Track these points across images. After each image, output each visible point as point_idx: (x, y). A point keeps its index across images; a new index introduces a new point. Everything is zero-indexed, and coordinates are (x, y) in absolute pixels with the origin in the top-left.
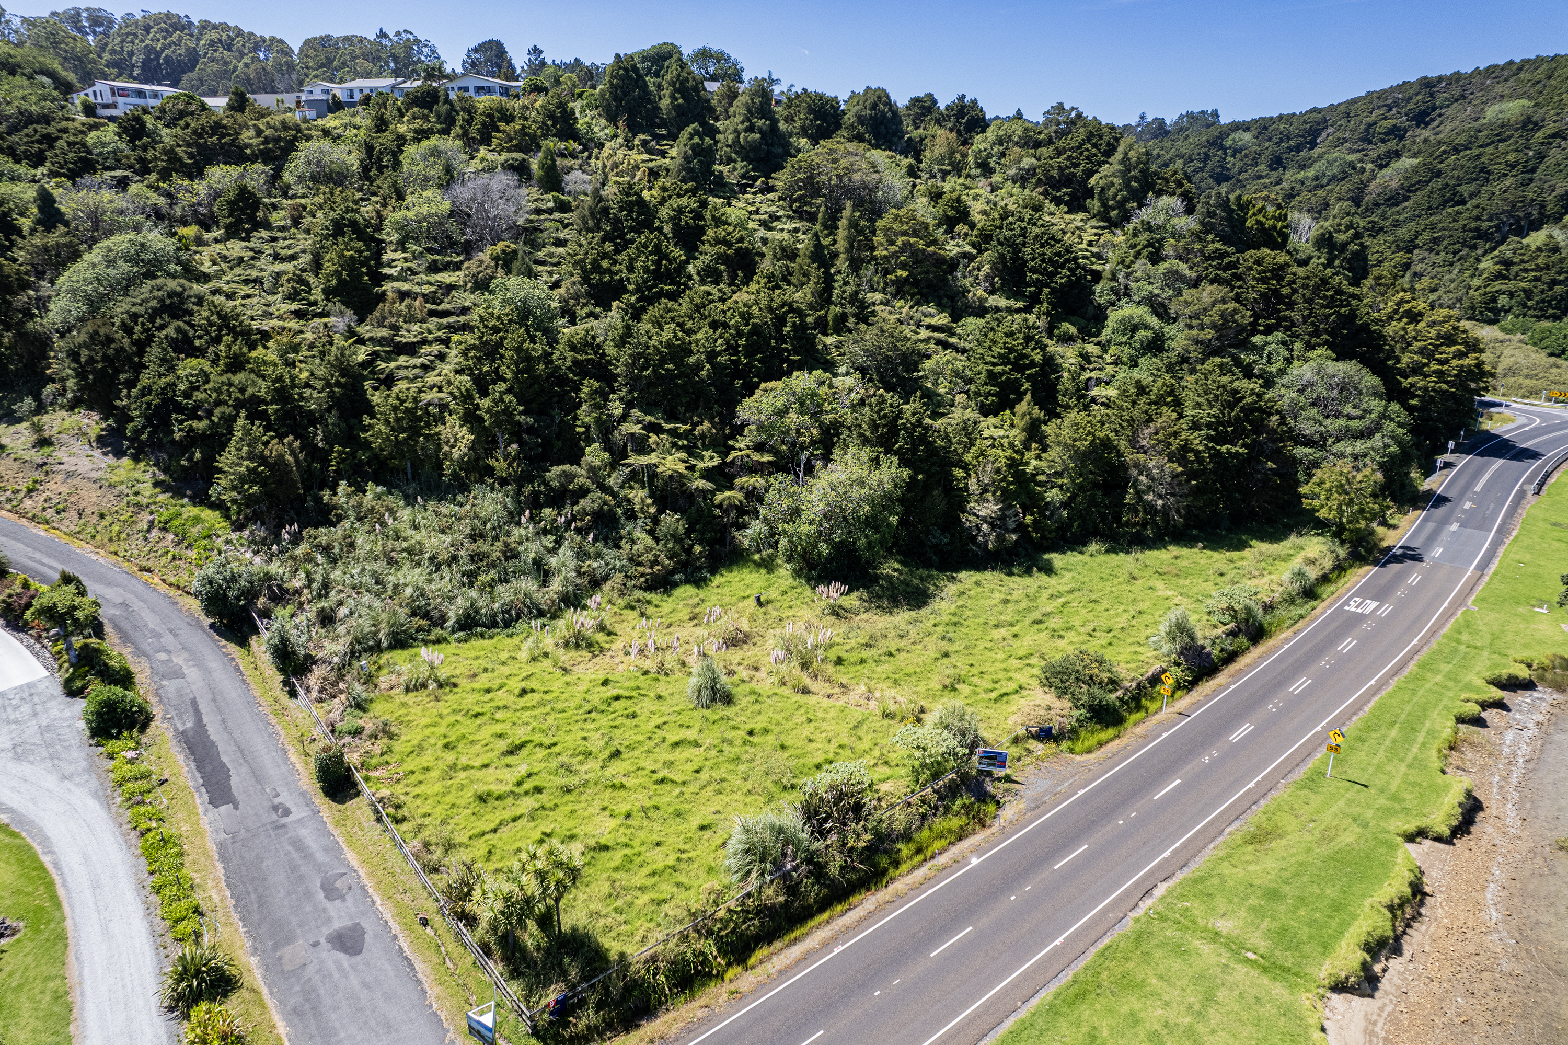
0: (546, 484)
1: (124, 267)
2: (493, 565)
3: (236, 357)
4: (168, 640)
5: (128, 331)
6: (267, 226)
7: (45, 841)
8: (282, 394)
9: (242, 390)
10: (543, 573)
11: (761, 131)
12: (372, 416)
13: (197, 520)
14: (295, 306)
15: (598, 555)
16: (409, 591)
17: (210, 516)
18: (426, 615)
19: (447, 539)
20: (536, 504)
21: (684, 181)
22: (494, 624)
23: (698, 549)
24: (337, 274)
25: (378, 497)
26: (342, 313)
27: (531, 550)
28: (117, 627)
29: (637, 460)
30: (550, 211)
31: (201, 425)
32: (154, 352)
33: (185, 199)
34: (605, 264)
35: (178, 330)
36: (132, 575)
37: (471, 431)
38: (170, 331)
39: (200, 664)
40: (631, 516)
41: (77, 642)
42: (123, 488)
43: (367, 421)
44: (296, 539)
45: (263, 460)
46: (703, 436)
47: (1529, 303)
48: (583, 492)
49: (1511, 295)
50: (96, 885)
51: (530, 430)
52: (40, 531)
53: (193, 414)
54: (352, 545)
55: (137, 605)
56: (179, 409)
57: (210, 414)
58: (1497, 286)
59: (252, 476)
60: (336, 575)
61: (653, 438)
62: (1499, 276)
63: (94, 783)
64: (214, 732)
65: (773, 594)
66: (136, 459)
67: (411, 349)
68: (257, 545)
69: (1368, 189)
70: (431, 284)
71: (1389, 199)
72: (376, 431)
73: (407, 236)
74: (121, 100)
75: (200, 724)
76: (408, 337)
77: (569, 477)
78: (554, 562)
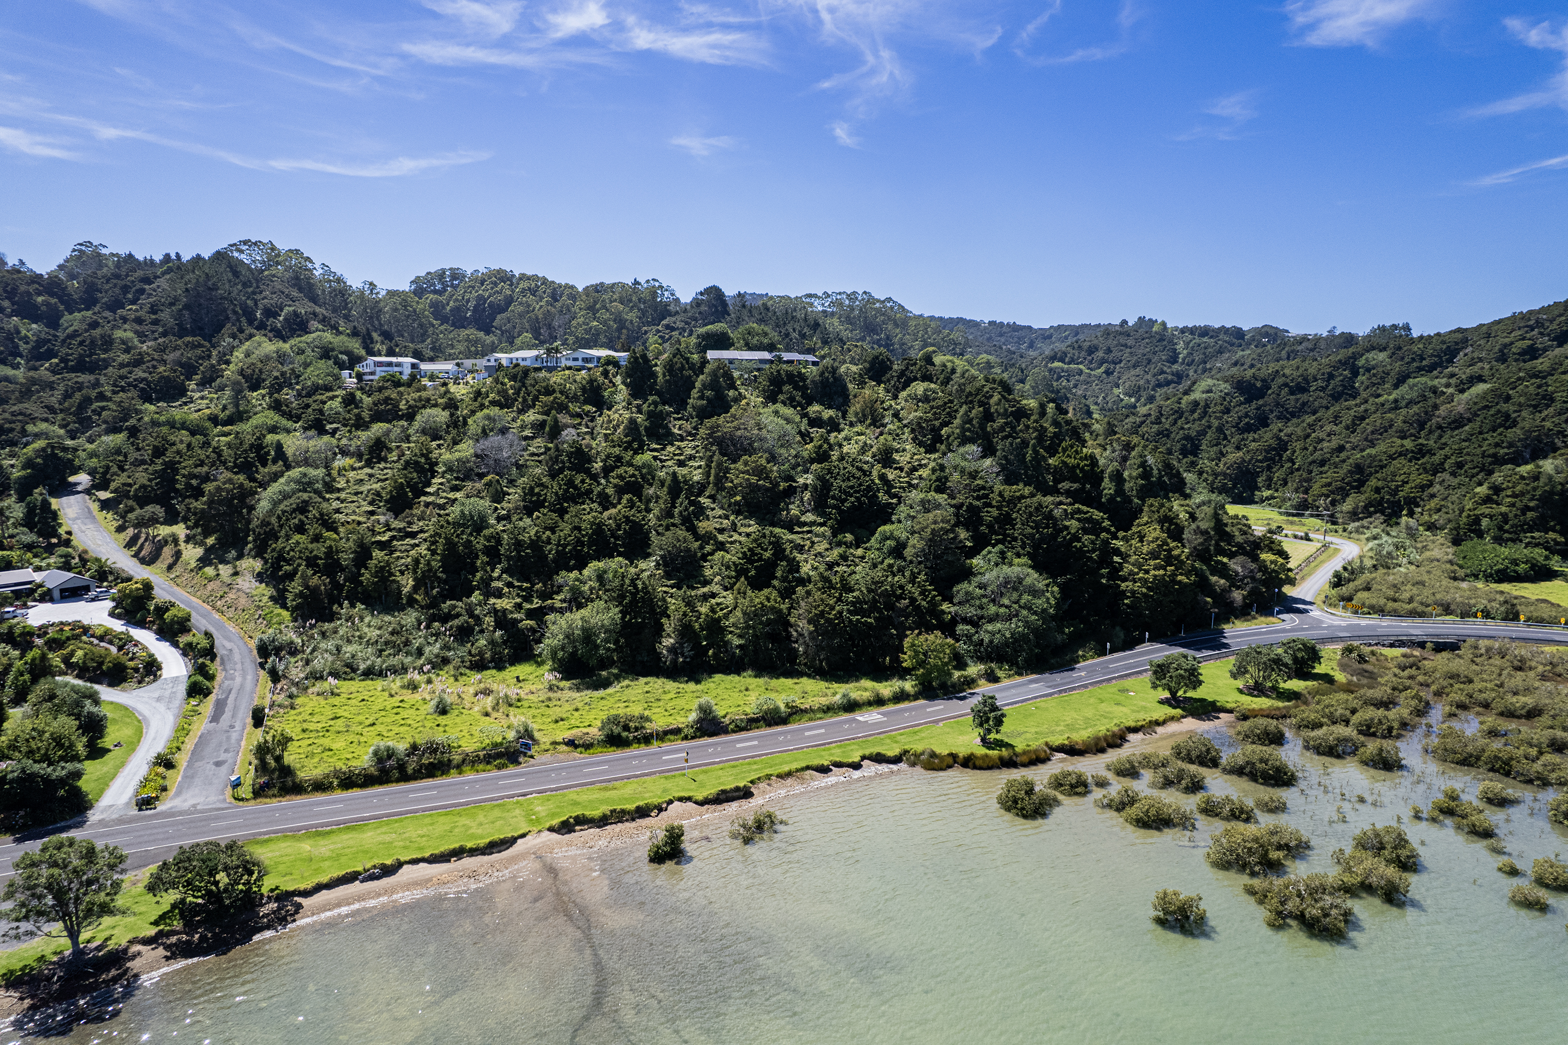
0: (440, 610)
1: (293, 485)
2: (394, 647)
4: (239, 666)
5: (279, 518)
6: (385, 460)
7: (147, 726)
8: (330, 553)
9: (311, 552)
10: (420, 652)
12: (366, 568)
13: (279, 615)
14: (371, 508)
15: (453, 649)
16: (348, 655)
17: (286, 614)
18: (351, 668)
19: (378, 632)
20: (431, 620)
21: (626, 436)
22: (379, 674)
23: (506, 651)
24: (394, 492)
25: (359, 610)
26: (384, 514)
27: (418, 643)
28: (222, 659)
29: (492, 601)
30: (539, 455)
31: (289, 568)
32: (284, 531)
33: (355, 443)
35: (300, 520)
36: (242, 638)
37: (414, 580)
38: (296, 521)
39: (243, 676)
40: (481, 631)
41: (200, 661)
42: (256, 598)
43: (363, 571)
44: (312, 627)
45: (307, 587)
46: (537, 591)
47: (1507, 527)
48: (458, 615)
49: (1491, 517)
51: (445, 582)
52: (217, 616)
53: (288, 564)
54: (336, 632)
55: (236, 651)
56: (285, 560)
57: (294, 562)
58: (1484, 509)
59: (301, 595)
60: (323, 645)
61: (506, 590)
62: (1487, 500)
63: (175, 711)
64: (230, 701)
65: (530, 677)
66: (266, 584)
67: (413, 535)
68: (296, 630)
69: (1437, 413)
70: (446, 498)
71: (1450, 424)
72: (366, 576)
73: (450, 469)
74: (378, 369)
75: (227, 697)
76: (415, 528)
77: (455, 607)
78: (427, 650)
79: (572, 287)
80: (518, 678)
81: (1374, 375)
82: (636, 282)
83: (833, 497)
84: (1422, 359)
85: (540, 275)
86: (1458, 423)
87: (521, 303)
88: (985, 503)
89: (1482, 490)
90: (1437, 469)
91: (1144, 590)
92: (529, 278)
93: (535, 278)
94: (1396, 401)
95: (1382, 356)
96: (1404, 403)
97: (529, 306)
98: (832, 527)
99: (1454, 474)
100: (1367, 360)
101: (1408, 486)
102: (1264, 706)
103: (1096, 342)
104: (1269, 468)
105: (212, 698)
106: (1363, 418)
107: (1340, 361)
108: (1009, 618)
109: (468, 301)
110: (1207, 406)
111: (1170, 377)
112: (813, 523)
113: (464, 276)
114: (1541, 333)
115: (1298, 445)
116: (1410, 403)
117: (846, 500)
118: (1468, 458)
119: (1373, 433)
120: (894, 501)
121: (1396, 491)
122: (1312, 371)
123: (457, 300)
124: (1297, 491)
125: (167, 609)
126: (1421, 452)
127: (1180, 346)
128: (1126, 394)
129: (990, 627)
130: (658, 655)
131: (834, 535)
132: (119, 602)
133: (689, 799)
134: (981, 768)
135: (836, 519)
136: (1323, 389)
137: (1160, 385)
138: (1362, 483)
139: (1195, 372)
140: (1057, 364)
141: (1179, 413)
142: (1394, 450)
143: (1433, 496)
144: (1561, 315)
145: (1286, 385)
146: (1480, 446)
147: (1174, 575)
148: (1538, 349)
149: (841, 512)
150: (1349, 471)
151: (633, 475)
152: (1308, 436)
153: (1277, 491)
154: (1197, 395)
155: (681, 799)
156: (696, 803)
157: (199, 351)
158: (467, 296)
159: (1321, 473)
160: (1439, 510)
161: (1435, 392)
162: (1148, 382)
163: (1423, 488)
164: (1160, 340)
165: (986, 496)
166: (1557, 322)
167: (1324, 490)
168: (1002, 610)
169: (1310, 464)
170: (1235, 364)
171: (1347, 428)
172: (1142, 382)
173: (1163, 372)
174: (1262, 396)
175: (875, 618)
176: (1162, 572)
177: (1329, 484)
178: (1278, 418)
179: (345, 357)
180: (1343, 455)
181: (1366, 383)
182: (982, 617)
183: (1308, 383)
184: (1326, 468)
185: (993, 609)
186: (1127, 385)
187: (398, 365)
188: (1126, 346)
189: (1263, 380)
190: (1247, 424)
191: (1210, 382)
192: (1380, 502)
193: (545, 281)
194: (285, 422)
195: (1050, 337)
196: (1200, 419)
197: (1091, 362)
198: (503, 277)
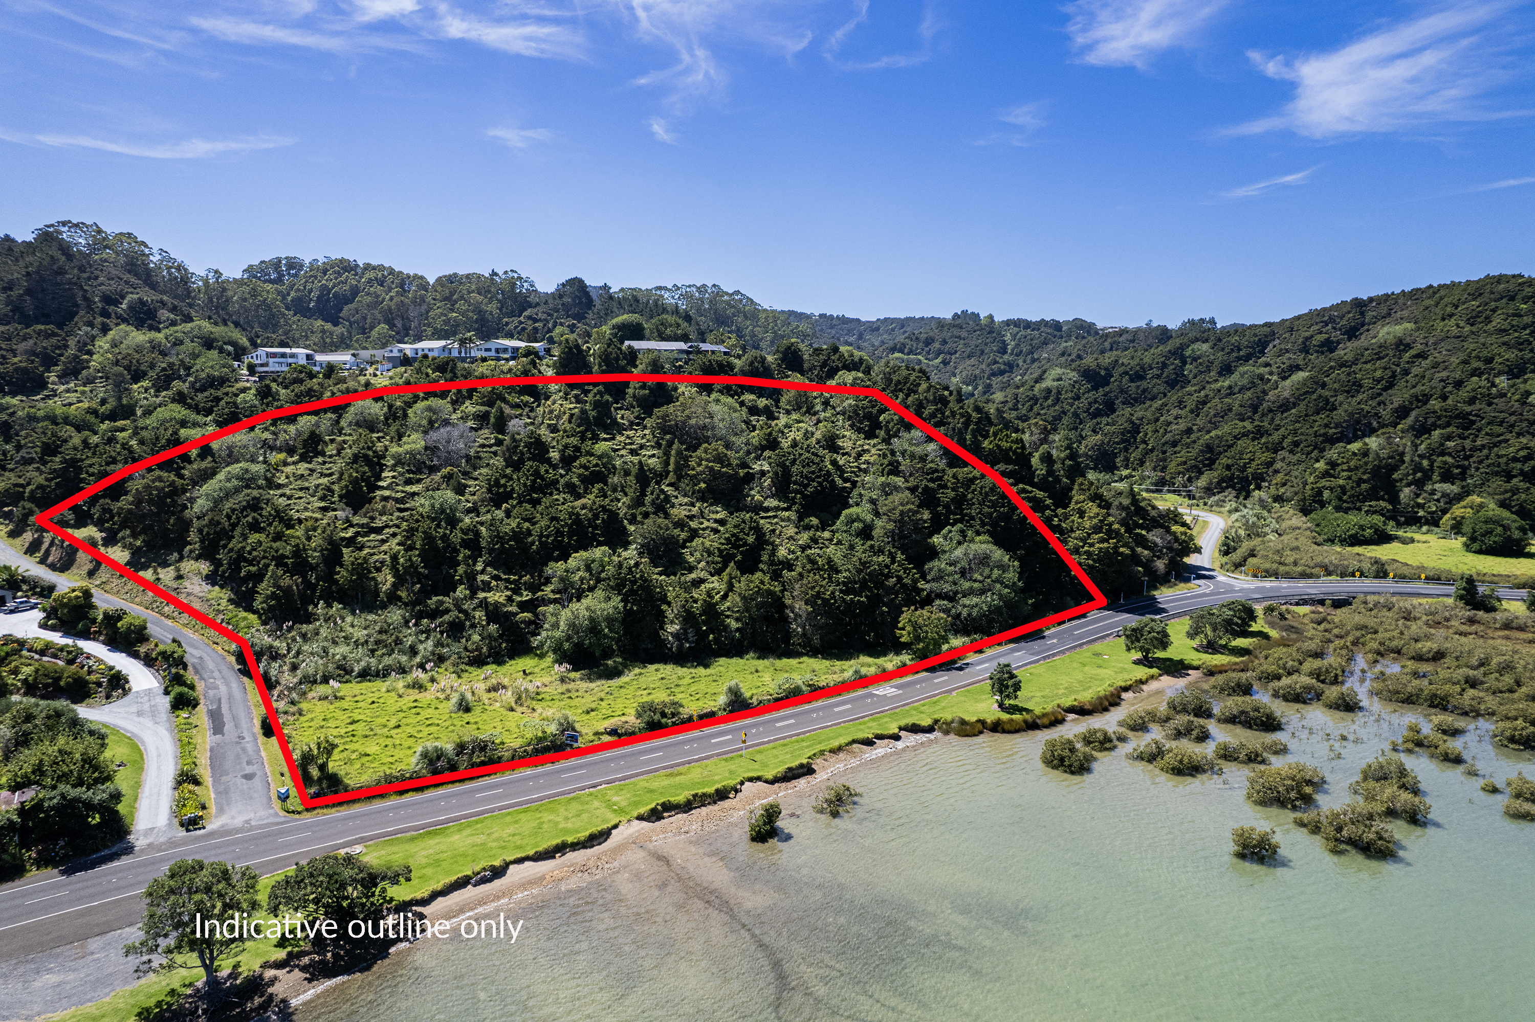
0: (427, 606)
1: (235, 482)
2: (386, 646)
3: (278, 533)
4: (216, 674)
5: (229, 517)
6: (323, 454)
7: (143, 743)
8: (298, 552)
9: (277, 551)
10: (413, 651)
11: (650, 388)
12: (341, 566)
13: (245, 619)
14: (323, 504)
15: (448, 645)
16: (338, 657)
17: (252, 617)
18: (345, 670)
19: (365, 632)
20: (419, 617)
21: (579, 426)
22: (377, 675)
23: (504, 645)
24: (346, 486)
25: (337, 610)
26: (344, 510)
27: (409, 641)
28: (194, 667)
29: (481, 595)
30: (490, 446)
31: (253, 569)
32: (238, 530)
33: (282, 437)
34: (503, 481)
35: (254, 518)
36: (208, 645)
37: (394, 577)
38: (250, 519)
39: (227, 684)
40: (473, 626)
41: (174, 670)
42: (213, 602)
43: (338, 569)
44: (290, 629)
45: (279, 588)
46: (525, 583)
47: (1345, 498)
48: (447, 611)
49: (1334, 489)
50: (159, 756)
51: (426, 577)
52: (169, 622)
53: (251, 564)
54: (317, 634)
55: (206, 658)
56: (246, 560)
57: (259, 562)
58: (1325, 483)
59: (273, 596)
60: (305, 648)
61: (494, 583)
62: (1326, 474)
63: (167, 725)
64: (225, 710)
65: (536, 670)
66: (222, 587)
67: (378, 530)
68: (270, 633)
69: (1267, 398)
70: (403, 492)
71: (1281, 406)
72: (342, 575)
73: (399, 462)
74: (271, 360)
75: (219, 707)
76: (378, 523)
77: (442, 603)
78: (421, 647)
79: (422, 278)
80: (524, 671)
81: (1201, 364)
82: (494, 273)
83: (795, 483)
84: (1239, 350)
85: (386, 265)
86: (1285, 406)
87: (368, 294)
88: (939, 485)
89: (1321, 465)
90: (1276, 448)
91: (1091, 562)
92: (374, 268)
93: (381, 268)
94: (1230, 387)
95: (1205, 347)
96: (1236, 390)
97: (377, 296)
98: (797, 512)
99: (1291, 452)
100: (1193, 350)
101: (1255, 463)
102: (1224, 662)
103: (931, 334)
104: (1126, 449)
105: (202, 709)
106: (1204, 403)
107: (1170, 351)
108: (983, 592)
109: (311, 291)
110: (1059, 393)
111: (1002, 367)
112: (777, 509)
113: (302, 266)
114: (1334, 328)
115: (1150, 428)
116: (1242, 389)
117: (808, 485)
118: (1303, 437)
119: (1215, 416)
120: (848, 485)
121: (1244, 468)
122: (1147, 360)
123: (299, 290)
124: (1154, 469)
125: (120, 618)
126: (1259, 433)
127: (1008, 338)
128: (964, 383)
129: (966, 601)
130: (663, 642)
131: (800, 519)
132: (50, 613)
133: (758, 779)
134: (1009, 732)
135: (801, 504)
136: (1158, 377)
137: (994, 374)
138: (1212, 462)
139: (1024, 362)
140: (897, 355)
141: (1034, 400)
142: (1237, 431)
143: (1277, 472)
144: (1349, 312)
145: (1126, 373)
146: (1312, 427)
147: (1116, 548)
148: (1333, 342)
149: (804, 497)
150: (1201, 451)
151: (597, 465)
152: (1157, 420)
153: (1134, 470)
154: (1048, 383)
155: (751, 780)
156: (766, 782)
157: (54, 340)
158: (308, 287)
159: (1175, 453)
160: (1284, 484)
161: (1262, 379)
162: (983, 371)
163: (1269, 464)
164: (991, 332)
165: (940, 479)
166: (1346, 318)
167: (1180, 468)
168: (976, 585)
169: (1164, 444)
170: (1063, 354)
171: (1192, 411)
172: (977, 372)
173: (996, 362)
174: (1108, 384)
175: (866, 597)
176: (1106, 545)
177: (1185, 463)
178: (1124, 403)
179: (230, 348)
180: (1193, 437)
181: (1195, 371)
182: (956, 593)
183: (1144, 371)
184: (1178, 449)
185: (966, 585)
186: (964, 374)
187: (293, 356)
188: (959, 337)
189: (1106, 369)
190: (1097, 409)
191: (1059, 371)
192: (1232, 478)
193: (391, 271)
194: (193, 416)
195: (878, 329)
196: (1054, 405)
197: (928, 353)
198: (346, 267)
